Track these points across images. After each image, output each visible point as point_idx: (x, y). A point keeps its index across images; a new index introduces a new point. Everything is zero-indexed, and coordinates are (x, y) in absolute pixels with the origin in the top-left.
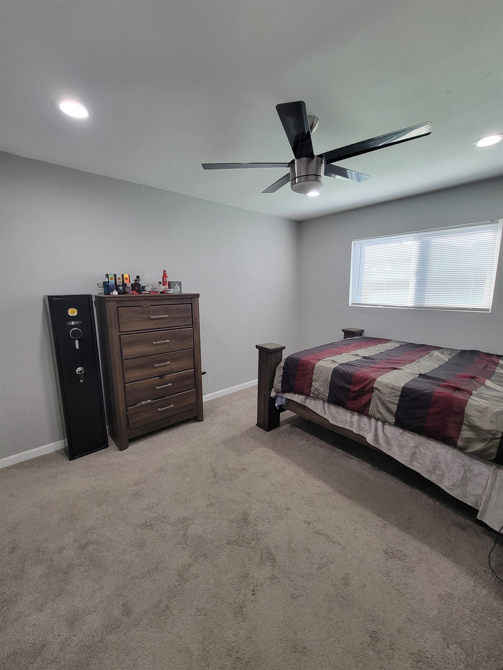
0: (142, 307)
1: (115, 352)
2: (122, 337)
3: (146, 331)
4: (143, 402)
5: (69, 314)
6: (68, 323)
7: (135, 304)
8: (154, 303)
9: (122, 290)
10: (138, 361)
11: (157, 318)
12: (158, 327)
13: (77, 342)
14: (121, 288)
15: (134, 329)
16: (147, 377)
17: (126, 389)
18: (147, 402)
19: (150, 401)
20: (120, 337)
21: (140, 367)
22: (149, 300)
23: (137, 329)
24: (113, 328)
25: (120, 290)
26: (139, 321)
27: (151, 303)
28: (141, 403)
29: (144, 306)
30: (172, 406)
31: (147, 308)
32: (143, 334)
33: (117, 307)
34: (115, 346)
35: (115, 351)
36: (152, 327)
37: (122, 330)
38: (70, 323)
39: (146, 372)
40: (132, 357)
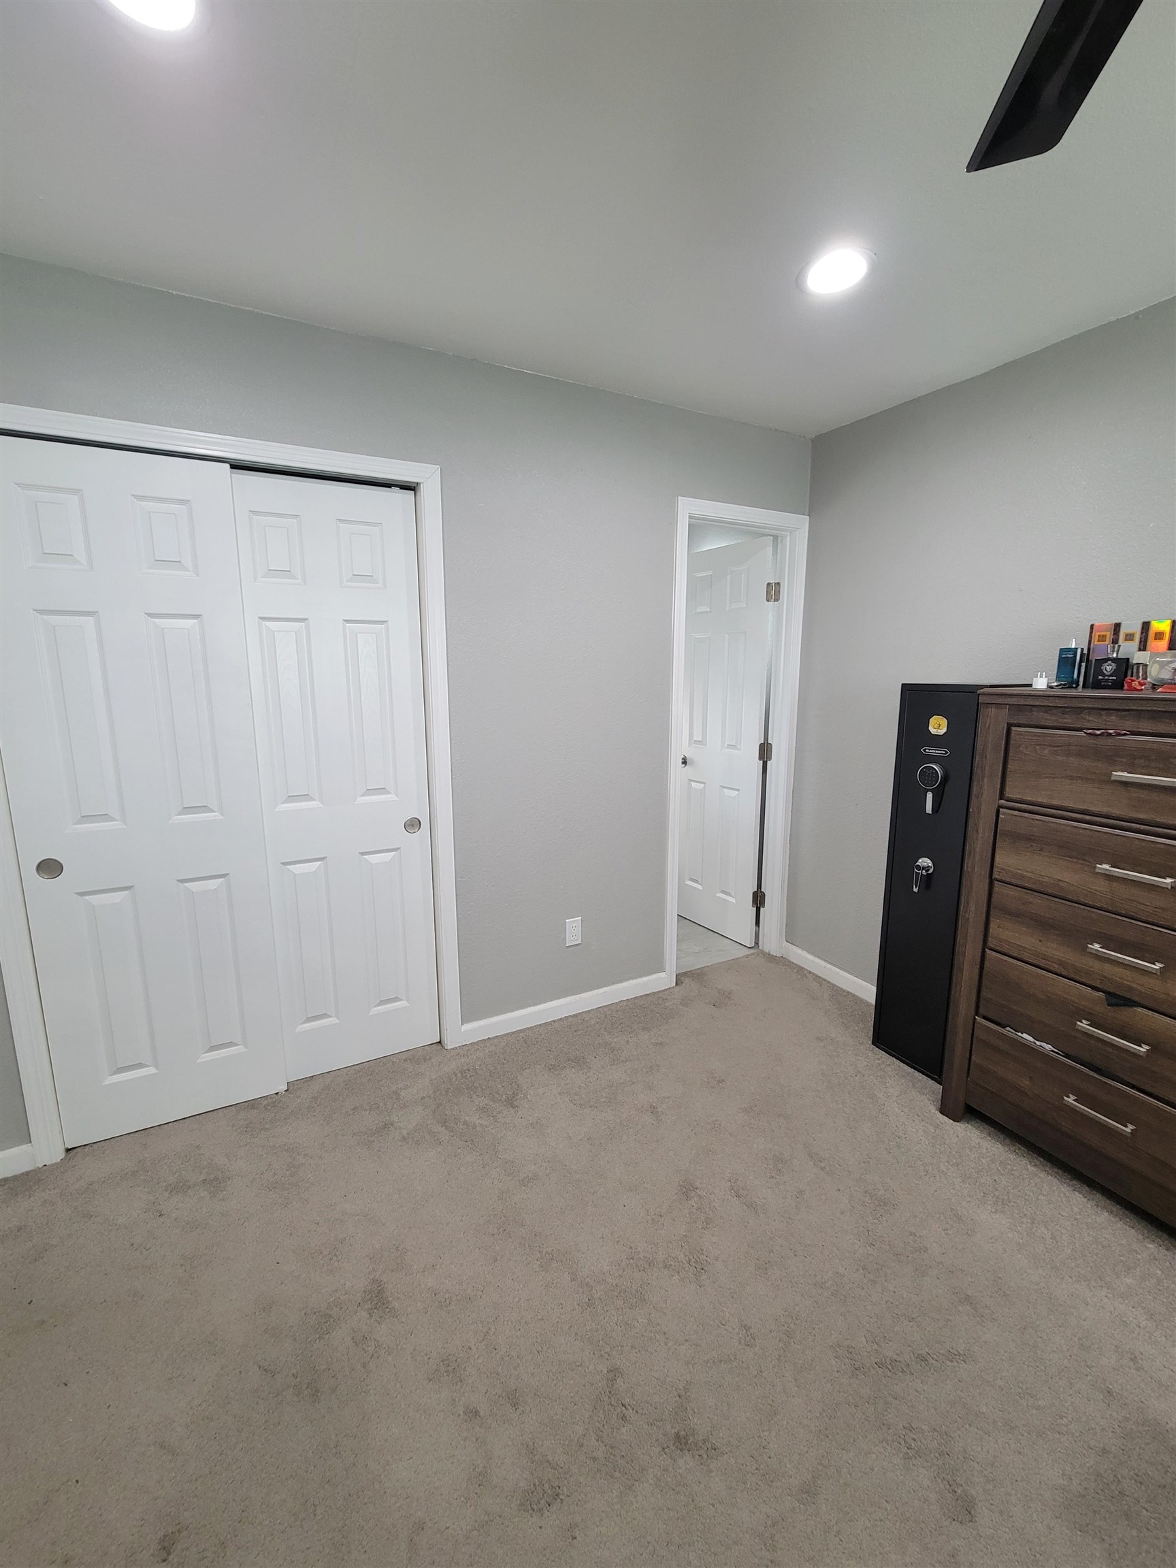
0: (1090, 734)
1: (978, 850)
2: (1004, 814)
3: (1086, 816)
4: (1025, 1036)
5: (931, 729)
6: (924, 750)
7: (1068, 720)
8: (1146, 726)
9: (1109, 676)
10: (1038, 905)
11: (1149, 785)
12: (1142, 816)
13: (930, 796)
14: (1109, 668)
15: (1045, 801)
16: (1056, 967)
17: (987, 964)
18: (1038, 1043)
19: (1048, 1047)
20: (998, 812)
21: (1044, 925)
22: (1124, 713)
23: (1055, 802)
24: (986, 780)
25: (1104, 675)
26: (1071, 778)
27: (1130, 724)
28: (1020, 1034)
29: (1098, 732)
30: (1129, 1128)
31: (1110, 741)
32: (1069, 825)
33: (1010, 726)
34: (980, 831)
35: (979, 846)
36: (1116, 812)
37: (1009, 793)
38: (927, 751)
39: (1056, 950)
40: (1019, 882)
